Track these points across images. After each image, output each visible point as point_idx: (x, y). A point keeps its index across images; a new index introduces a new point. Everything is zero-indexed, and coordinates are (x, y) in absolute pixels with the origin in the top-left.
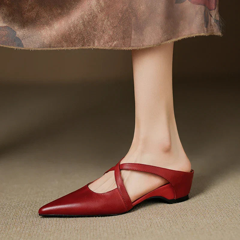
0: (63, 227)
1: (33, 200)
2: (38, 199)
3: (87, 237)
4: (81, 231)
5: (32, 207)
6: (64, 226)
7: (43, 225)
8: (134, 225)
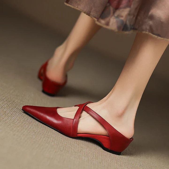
0: (26, 126)
1: (12, 99)
2: (16, 100)
3: (40, 140)
4: (38, 134)
5: (9, 102)
6: (28, 126)
7: (13, 118)
8: (70, 146)
